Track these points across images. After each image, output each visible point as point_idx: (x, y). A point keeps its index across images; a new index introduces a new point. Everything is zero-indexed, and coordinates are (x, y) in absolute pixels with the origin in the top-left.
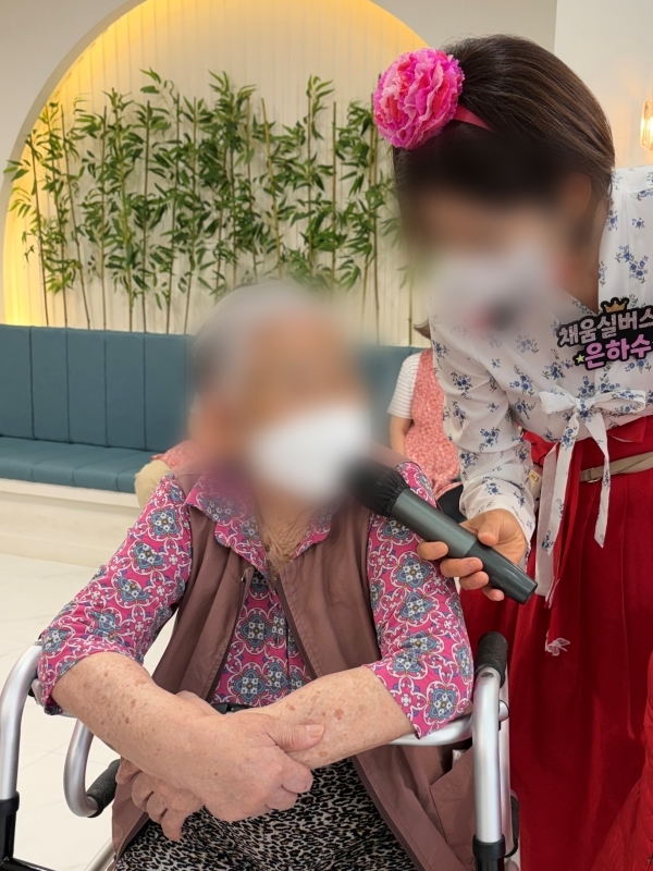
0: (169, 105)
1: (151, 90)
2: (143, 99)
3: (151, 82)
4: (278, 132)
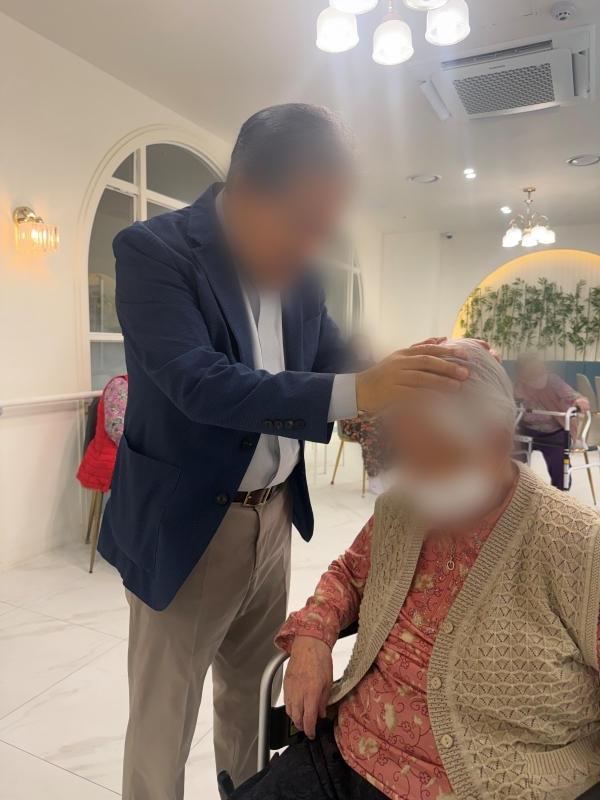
0: (524, 288)
1: (516, 284)
2: (515, 287)
3: (516, 281)
4: (564, 295)
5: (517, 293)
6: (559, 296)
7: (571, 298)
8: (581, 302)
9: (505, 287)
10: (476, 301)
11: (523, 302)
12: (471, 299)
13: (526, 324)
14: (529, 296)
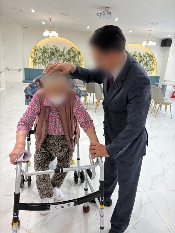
0: (49, 48)
1: (47, 46)
2: (46, 47)
4: (60, 51)
5: (47, 49)
6: (59, 51)
7: (62, 52)
8: (65, 54)
9: (44, 47)
10: (35, 50)
11: (49, 52)
12: (34, 49)
13: (50, 59)
14: (51, 50)
